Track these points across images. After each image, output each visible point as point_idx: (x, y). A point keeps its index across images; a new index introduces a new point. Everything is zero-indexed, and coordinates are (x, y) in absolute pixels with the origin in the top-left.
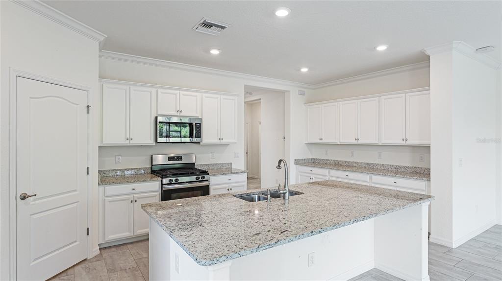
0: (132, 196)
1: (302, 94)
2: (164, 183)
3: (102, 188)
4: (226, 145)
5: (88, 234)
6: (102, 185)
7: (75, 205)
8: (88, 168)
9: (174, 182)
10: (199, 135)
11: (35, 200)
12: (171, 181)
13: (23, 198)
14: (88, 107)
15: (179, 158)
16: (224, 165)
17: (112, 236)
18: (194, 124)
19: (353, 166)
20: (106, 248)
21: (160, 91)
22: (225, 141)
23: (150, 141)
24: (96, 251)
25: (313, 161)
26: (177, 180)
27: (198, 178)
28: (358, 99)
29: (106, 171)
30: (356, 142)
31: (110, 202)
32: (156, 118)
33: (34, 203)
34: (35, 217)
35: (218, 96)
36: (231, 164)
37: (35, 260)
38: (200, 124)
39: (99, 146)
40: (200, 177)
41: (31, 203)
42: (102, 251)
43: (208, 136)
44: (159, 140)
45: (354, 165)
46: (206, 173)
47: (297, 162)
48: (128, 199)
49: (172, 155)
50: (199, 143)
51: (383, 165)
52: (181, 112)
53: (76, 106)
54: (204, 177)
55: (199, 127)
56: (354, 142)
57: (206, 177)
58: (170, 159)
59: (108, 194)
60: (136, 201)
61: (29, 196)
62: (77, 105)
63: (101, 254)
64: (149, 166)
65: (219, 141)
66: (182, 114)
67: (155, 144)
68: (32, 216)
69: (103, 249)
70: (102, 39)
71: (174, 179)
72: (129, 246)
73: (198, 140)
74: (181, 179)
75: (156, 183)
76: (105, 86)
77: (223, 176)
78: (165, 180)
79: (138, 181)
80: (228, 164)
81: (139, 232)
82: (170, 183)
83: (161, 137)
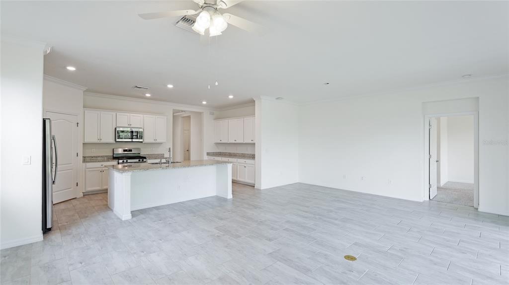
0: (101, 168)
1: (212, 114)
3: (84, 164)
4: (160, 144)
5: (77, 185)
6: (85, 162)
7: (71, 171)
8: (77, 154)
9: (125, 162)
10: (141, 138)
12: (123, 161)
14: (78, 123)
15: (130, 150)
16: (159, 155)
17: (89, 189)
20: (86, 194)
21: (118, 114)
22: (158, 141)
23: (112, 141)
24: (82, 195)
26: (127, 161)
27: (140, 160)
29: (87, 157)
30: (235, 142)
31: (89, 171)
32: (116, 128)
35: (154, 116)
36: (164, 154)
39: (83, 143)
42: (84, 196)
43: (147, 138)
44: (117, 140)
46: (145, 158)
47: (208, 154)
48: (99, 170)
49: (126, 149)
50: (142, 142)
51: (248, 154)
53: (71, 123)
54: (143, 160)
55: (142, 133)
56: (234, 142)
57: (145, 160)
58: (125, 151)
59: (88, 167)
60: (103, 171)
64: (111, 154)
65: (154, 141)
66: (131, 126)
67: (115, 143)
70: (84, 90)
71: (125, 160)
72: (99, 194)
73: (141, 140)
74: (129, 161)
75: (115, 162)
76: (86, 112)
77: (156, 160)
78: (121, 161)
79: (104, 161)
80: (162, 154)
81: (105, 187)
82: (123, 162)
83: (118, 138)
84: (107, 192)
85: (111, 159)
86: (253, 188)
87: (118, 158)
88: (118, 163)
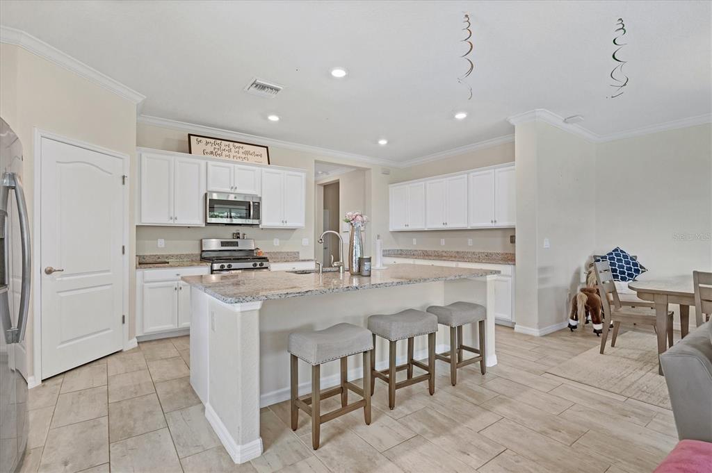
0: (176, 282)
1: (386, 172)
2: (215, 269)
3: (140, 271)
4: (293, 230)
5: (123, 322)
6: (141, 268)
7: (108, 287)
8: (123, 247)
9: (226, 268)
10: (258, 217)
11: (62, 276)
12: (222, 266)
13: (49, 272)
14: (124, 177)
15: (234, 244)
16: (289, 254)
17: (152, 328)
18: (251, 203)
19: (442, 256)
20: (145, 342)
21: (210, 163)
22: (289, 225)
23: (198, 221)
24: (133, 343)
25: (399, 252)
26: (229, 266)
27: (255, 265)
28: (446, 177)
29: (147, 256)
30: (445, 227)
31: (150, 288)
32: (206, 195)
33: (60, 279)
34: (62, 295)
35: (281, 171)
36: (298, 253)
37: (62, 343)
38: (259, 203)
39: (137, 226)
40: (258, 263)
41: (58, 279)
42: (140, 345)
44: (210, 220)
45: (444, 254)
46: (265, 259)
48: (171, 286)
49: (225, 240)
50: (258, 225)
51: (474, 253)
52: (236, 188)
53: (109, 175)
54: (261, 265)
55: (257, 206)
56: (443, 227)
57: (265, 264)
58: (223, 244)
59: (147, 278)
60: (181, 288)
61: (55, 271)
62: (111, 174)
63: (139, 347)
64: (198, 252)
65: (282, 225)
66: (237, 191)
67: (204, 226)
68: (59, 294)
69: (142, 342)
70: (140, 100)
71: (226, 265)
72: (172, 340)
73: (256, 222)
74: (234, 265)
75: (204, 270)
76: (144, 155)
77: (287, 264)
78: (216, 266)
79: (183, 266)
80: (295, 253)
81: (184, 324)
82: (222, 269)
83: (211, 217)
84: (188, 336)
85: (196, 261)
86: (510, 331)
87: (211, 260)
88: (212, 271)
